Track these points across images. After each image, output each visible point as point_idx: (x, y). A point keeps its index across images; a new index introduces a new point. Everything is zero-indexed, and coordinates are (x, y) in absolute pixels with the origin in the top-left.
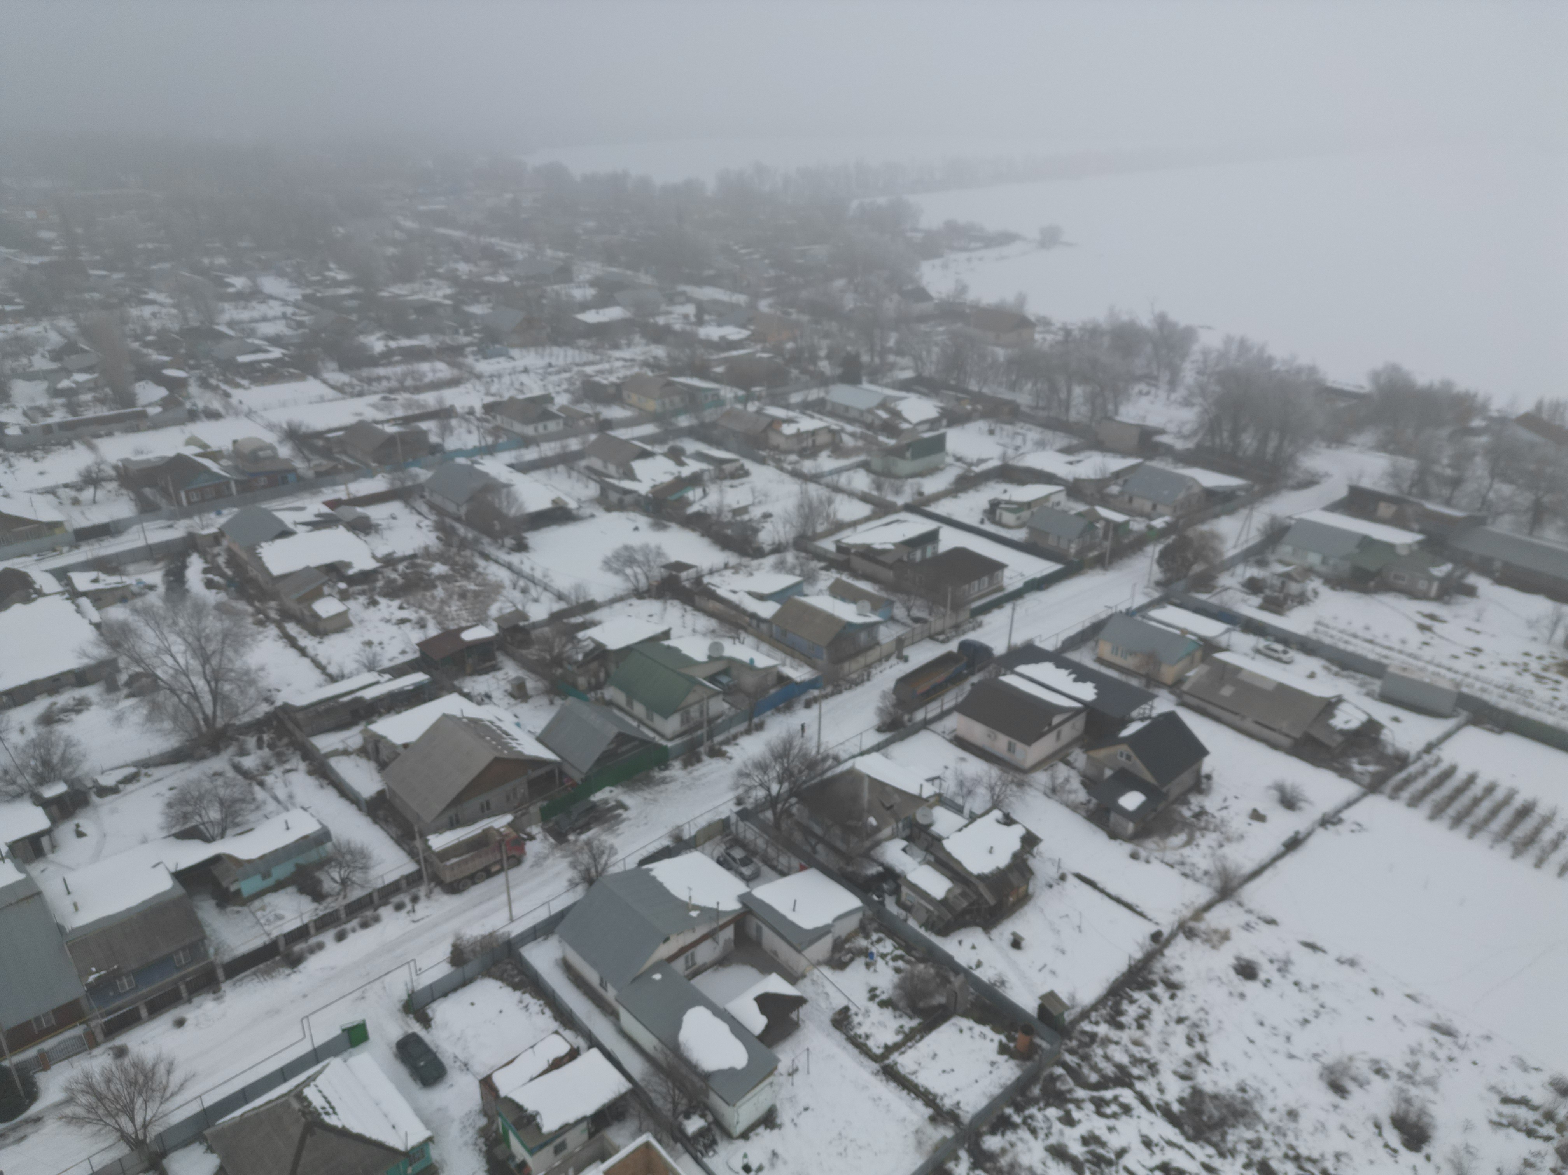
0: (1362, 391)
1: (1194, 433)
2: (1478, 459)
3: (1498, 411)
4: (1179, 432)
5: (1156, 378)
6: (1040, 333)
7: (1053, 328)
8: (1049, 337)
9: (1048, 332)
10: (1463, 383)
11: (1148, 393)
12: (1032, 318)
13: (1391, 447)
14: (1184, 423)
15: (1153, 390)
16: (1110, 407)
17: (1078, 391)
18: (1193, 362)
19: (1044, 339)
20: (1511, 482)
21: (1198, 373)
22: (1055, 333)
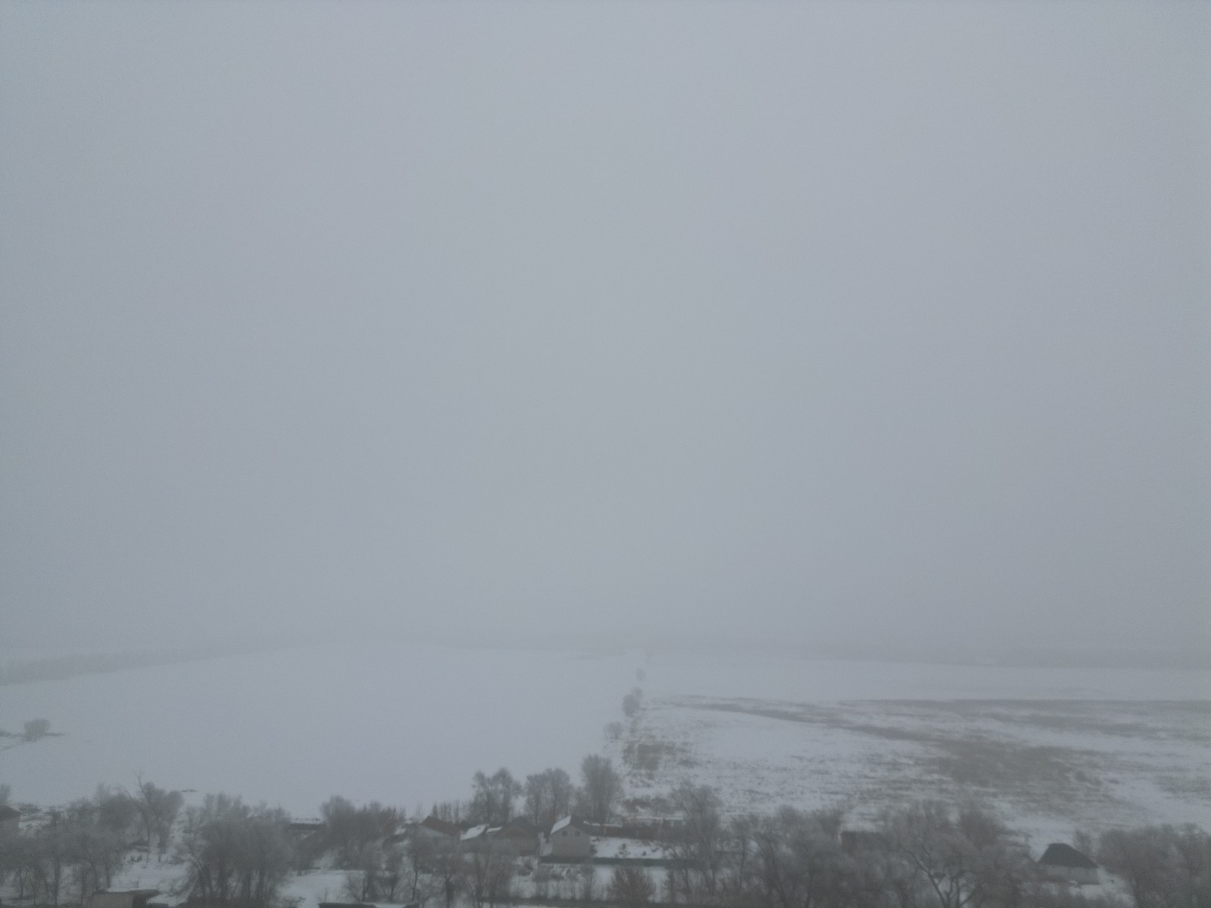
0: (318, 823)
1: (186, 887)
2: (405, 859)
3: (411, 819)
4: (172, 890)
5: (147, 844)
6: (25, 821)
7: (39, 814)
8: (35, 824)
9: (34, 819)
10: (386, 803)
11: (140, 859)
12: (16, 808)
13: (345, 863)
14: (175, 881)
15: (145, 855)
16: (102, 880)
17: (67, 871)
18: (180, 823)
19: (30, 827)
20: (429, 871)
21: (185, 832)
22: (40, 818)
